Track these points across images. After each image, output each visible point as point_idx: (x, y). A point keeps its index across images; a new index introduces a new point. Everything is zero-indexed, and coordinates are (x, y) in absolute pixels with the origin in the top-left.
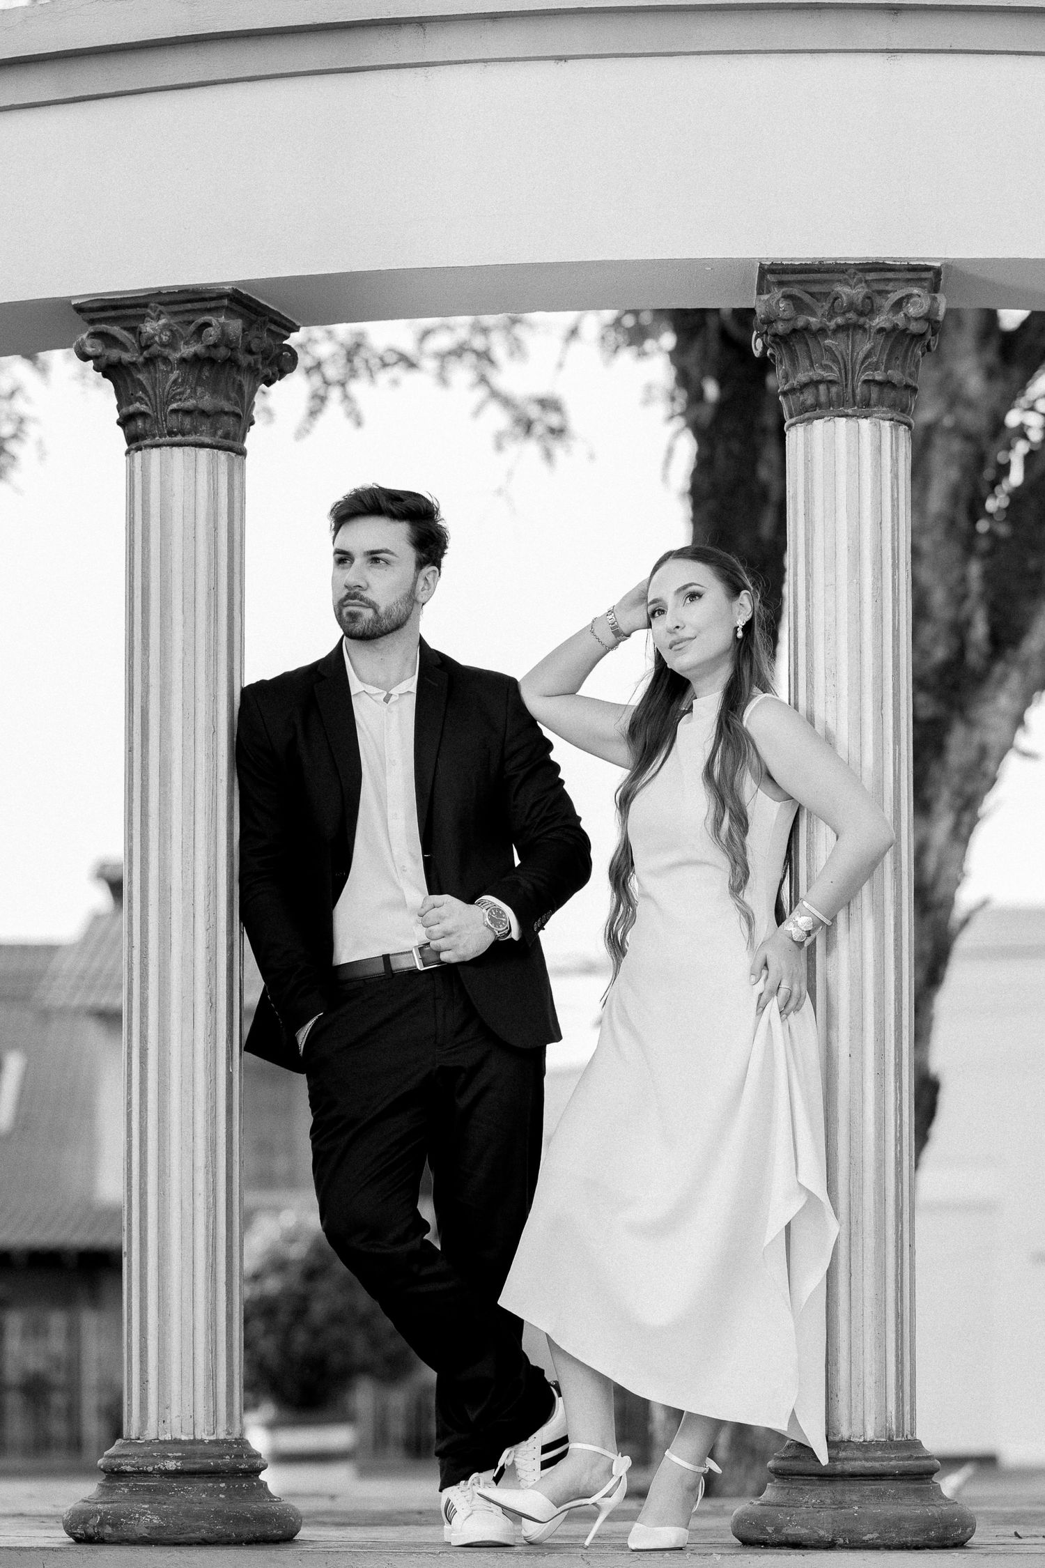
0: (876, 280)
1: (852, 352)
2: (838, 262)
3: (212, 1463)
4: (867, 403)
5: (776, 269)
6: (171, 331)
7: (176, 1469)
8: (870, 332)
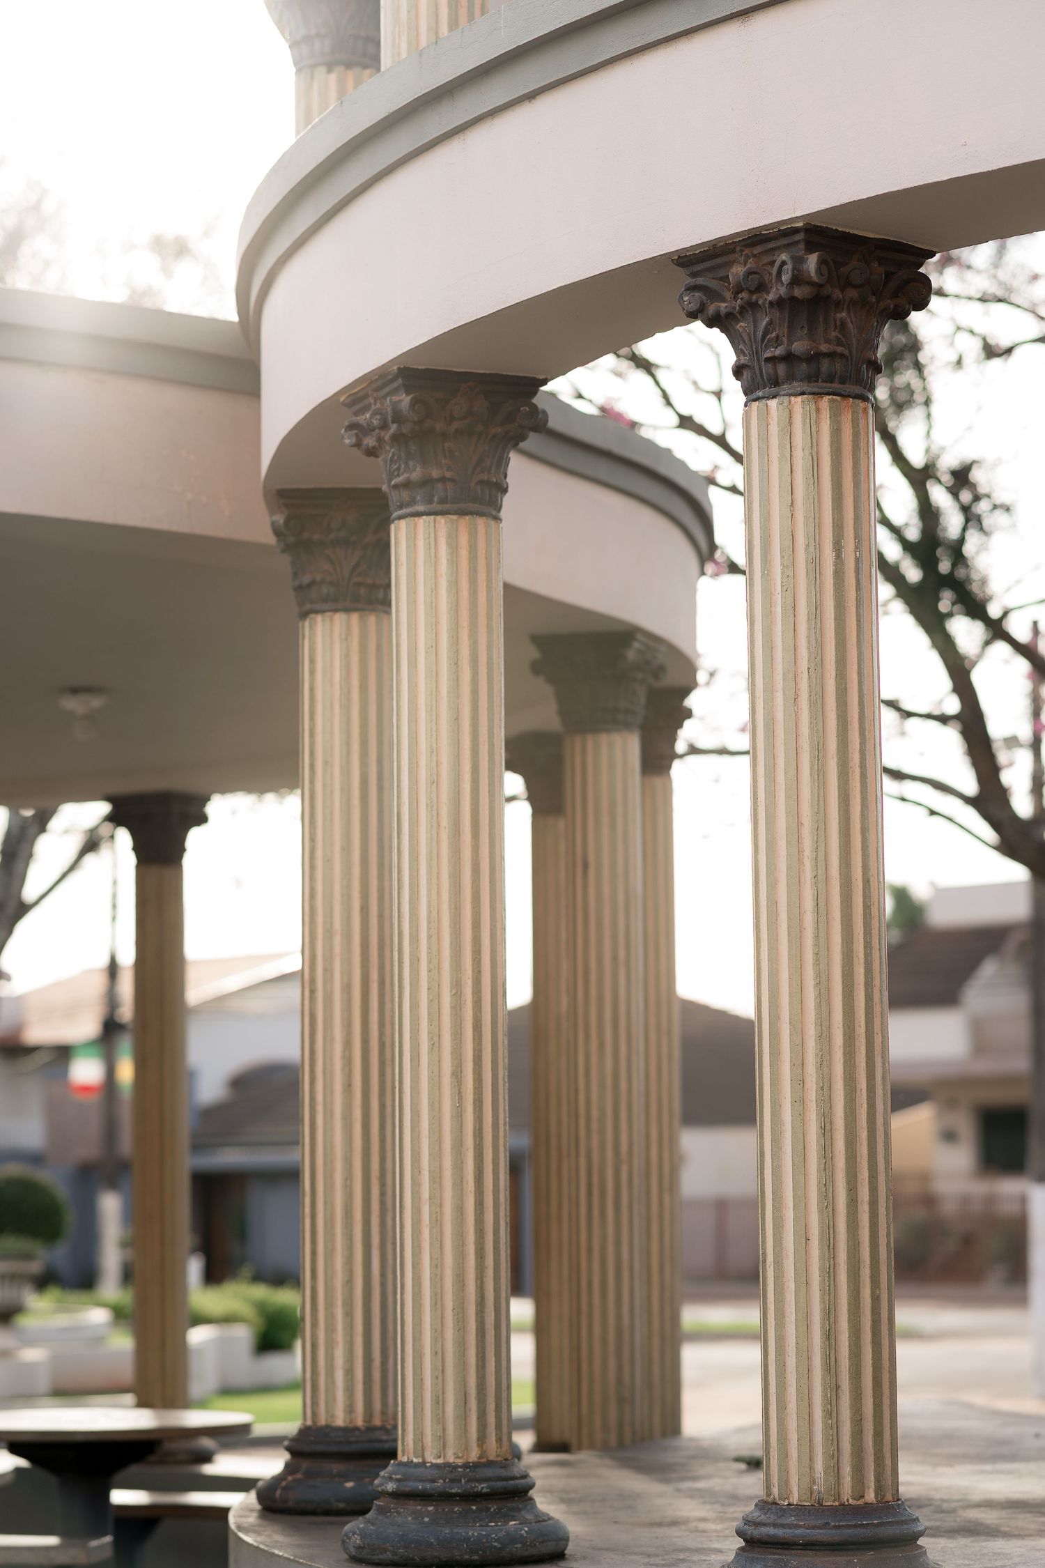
0: (764, 252)
1: (755, 332)
2: (727, 243)
3: (420, 1487)
4: (776, 383)
6: (381, 414)
7: (393, 1491)
8: (765, 307)
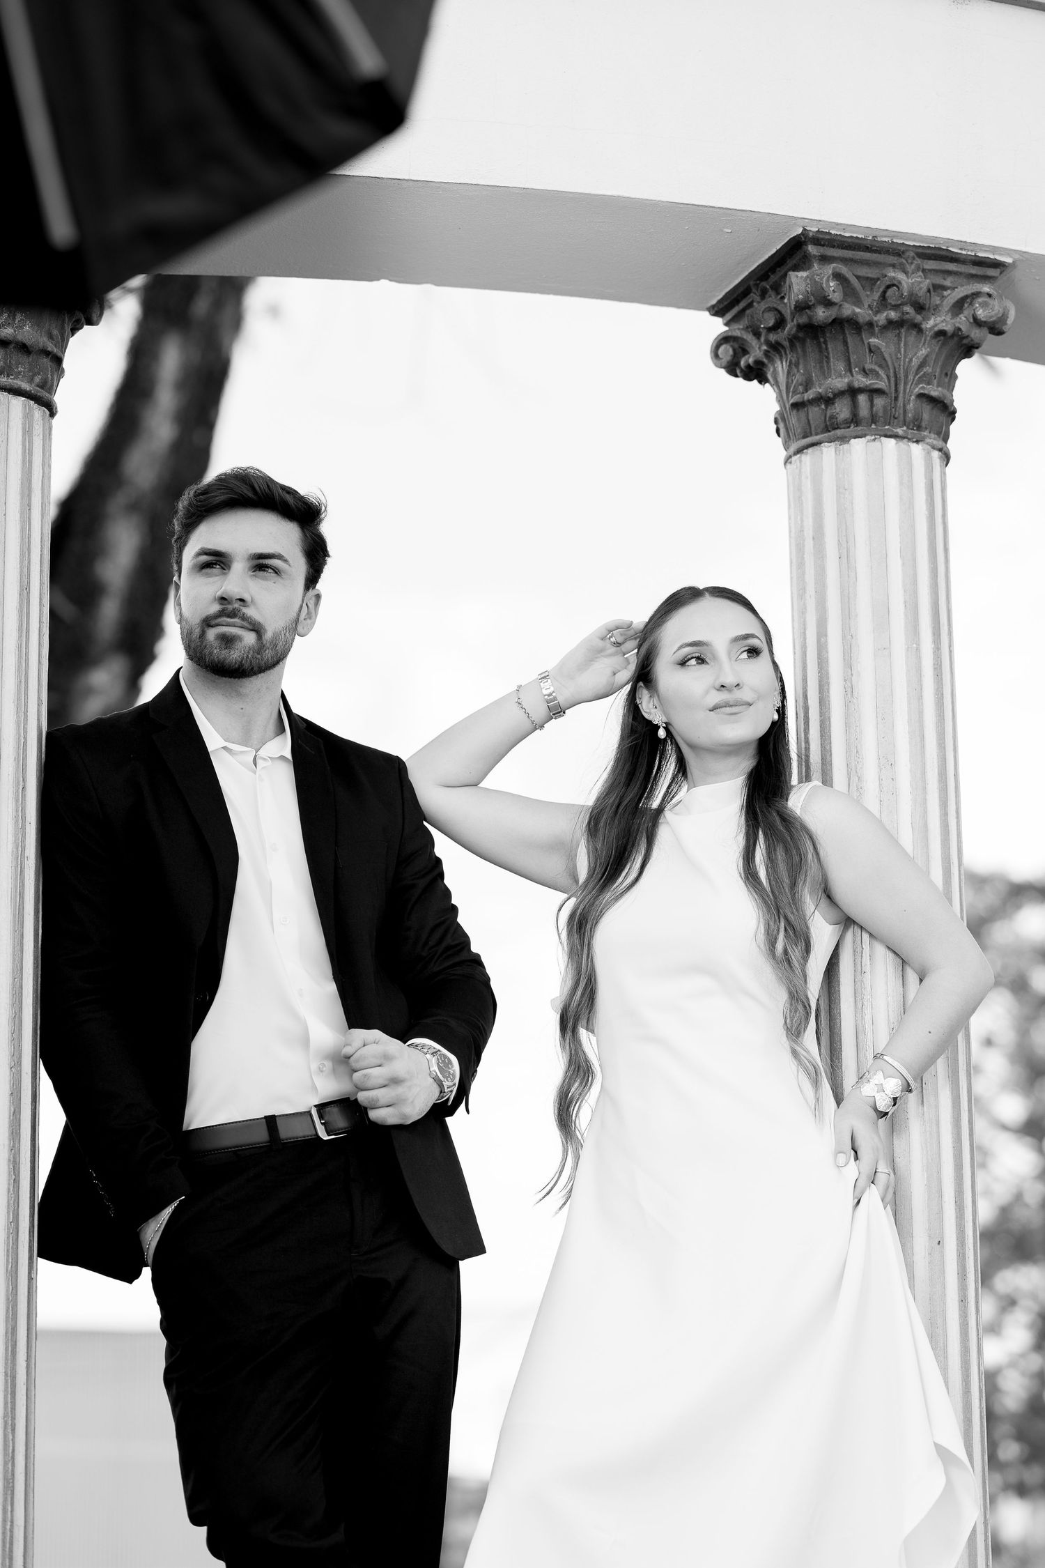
0: (934, 270)
1: (905, 357)
2: (895, 241)
5: (823, 239)
8: (926, 334)
